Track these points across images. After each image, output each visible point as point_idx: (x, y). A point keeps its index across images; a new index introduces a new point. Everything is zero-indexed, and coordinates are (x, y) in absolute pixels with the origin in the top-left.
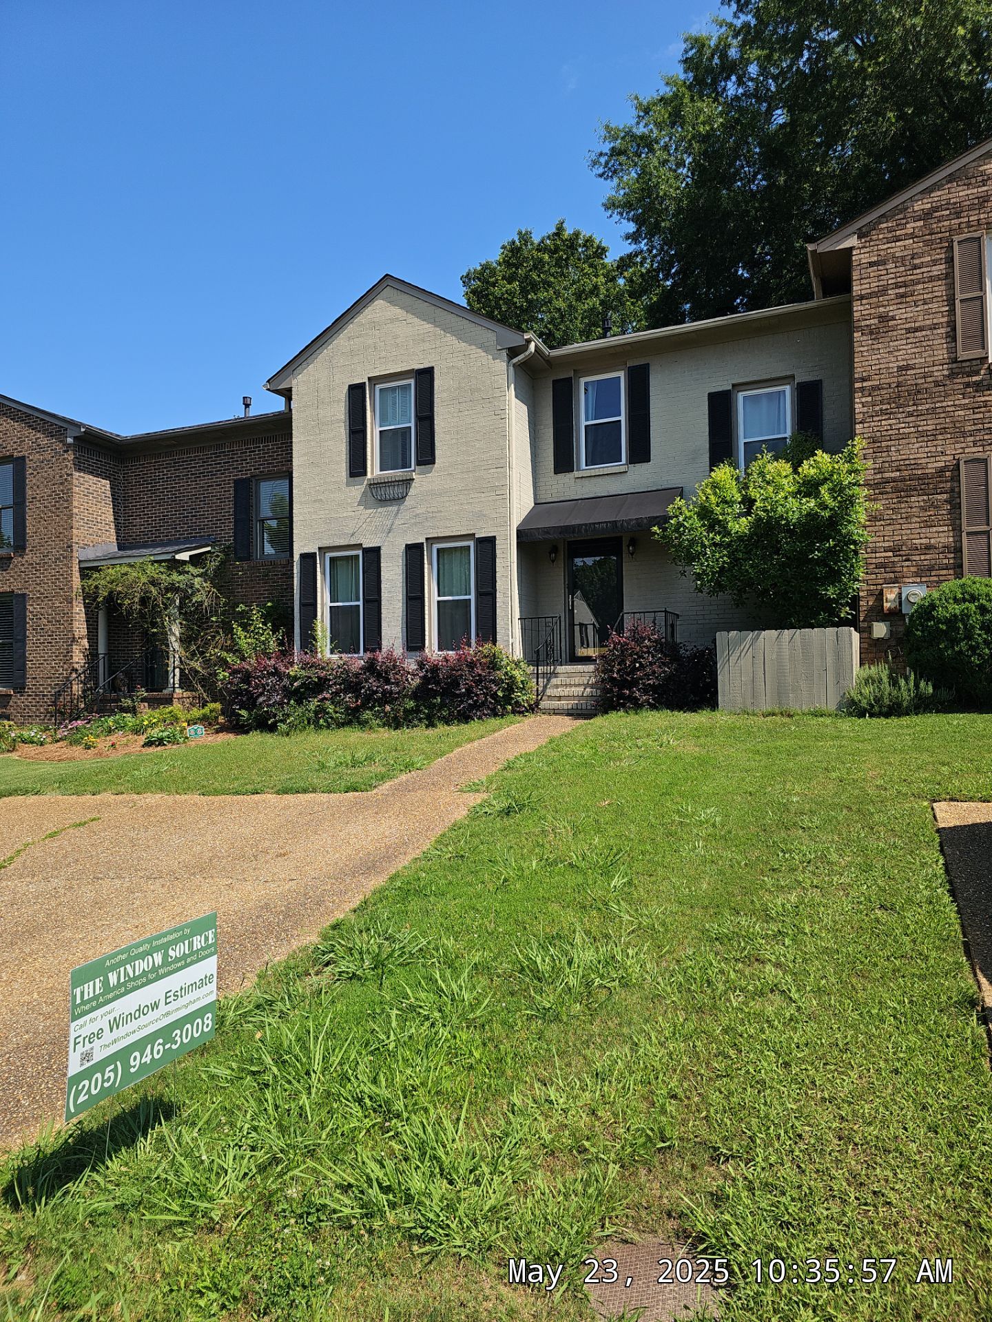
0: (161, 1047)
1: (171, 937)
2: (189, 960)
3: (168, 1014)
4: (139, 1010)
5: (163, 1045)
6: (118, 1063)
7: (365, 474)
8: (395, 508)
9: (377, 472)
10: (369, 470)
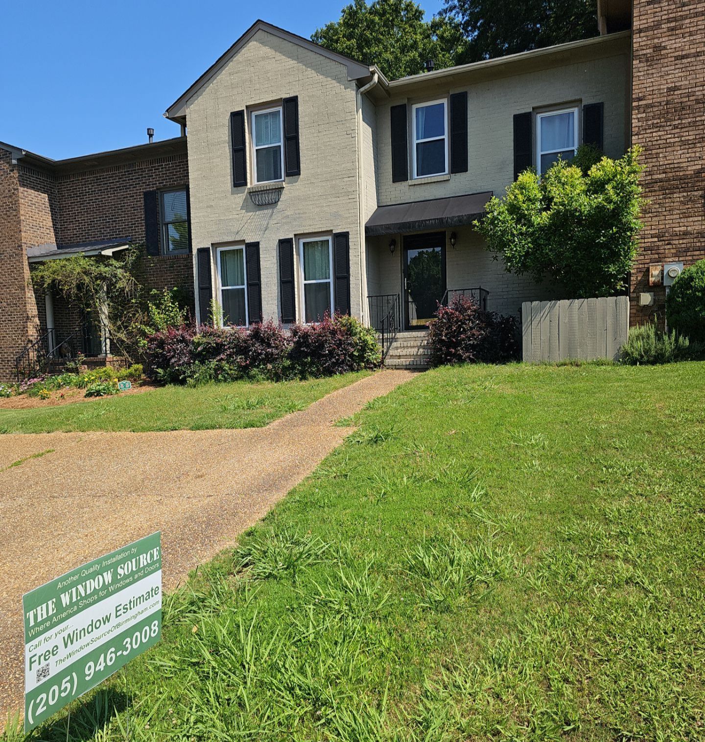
0: (113, 655)
1: (120, 557)
2: (136, 576)
3: (119, 625)
4: (92, 625)
5: (115, 652)
6: (74, 674)
7: (246, 185)
8: (270, 211)
9: (255, 183)
10: (248, 181)
